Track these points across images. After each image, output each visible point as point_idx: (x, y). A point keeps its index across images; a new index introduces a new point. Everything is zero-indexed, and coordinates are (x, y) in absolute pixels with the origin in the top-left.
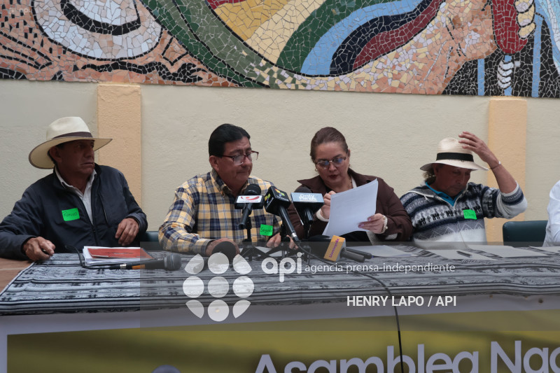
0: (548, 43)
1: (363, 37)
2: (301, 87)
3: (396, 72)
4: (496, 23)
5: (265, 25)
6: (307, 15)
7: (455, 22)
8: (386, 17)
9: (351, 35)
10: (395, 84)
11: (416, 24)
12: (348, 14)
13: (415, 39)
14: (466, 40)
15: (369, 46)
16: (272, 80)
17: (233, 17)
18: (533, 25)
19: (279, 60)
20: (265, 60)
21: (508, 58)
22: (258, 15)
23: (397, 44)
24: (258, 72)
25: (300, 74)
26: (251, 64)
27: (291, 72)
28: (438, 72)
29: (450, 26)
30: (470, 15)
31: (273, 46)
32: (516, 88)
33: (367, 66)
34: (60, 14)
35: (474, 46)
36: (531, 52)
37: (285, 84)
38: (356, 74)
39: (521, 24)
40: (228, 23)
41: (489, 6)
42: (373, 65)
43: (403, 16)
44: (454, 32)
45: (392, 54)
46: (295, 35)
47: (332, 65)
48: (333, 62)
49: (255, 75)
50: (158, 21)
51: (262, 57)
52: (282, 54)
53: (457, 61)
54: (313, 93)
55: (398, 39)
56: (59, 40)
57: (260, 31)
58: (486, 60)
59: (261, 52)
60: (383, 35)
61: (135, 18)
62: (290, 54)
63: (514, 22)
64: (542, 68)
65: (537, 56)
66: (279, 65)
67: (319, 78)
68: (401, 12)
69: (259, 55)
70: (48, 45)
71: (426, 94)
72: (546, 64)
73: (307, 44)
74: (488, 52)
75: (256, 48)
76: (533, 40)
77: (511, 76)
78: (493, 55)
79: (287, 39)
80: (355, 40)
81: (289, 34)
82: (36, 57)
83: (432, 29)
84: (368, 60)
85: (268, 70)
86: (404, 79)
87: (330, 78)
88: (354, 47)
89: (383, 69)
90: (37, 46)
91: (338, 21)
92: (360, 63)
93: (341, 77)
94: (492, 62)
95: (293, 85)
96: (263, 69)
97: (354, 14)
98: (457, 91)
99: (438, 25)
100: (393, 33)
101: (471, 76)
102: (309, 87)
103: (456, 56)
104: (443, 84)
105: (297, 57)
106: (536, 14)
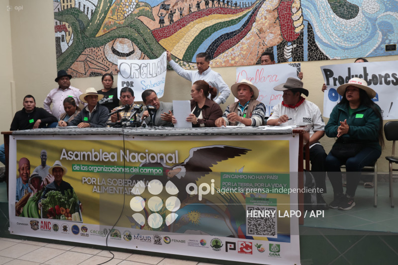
0: (311, 33)
1: (217, 44)
2: (192, 68)
3: (233, 57)
4: (282, 28)
5: (177, 45)
6: (193, 38)
7: (261, 31)
8: (227, 34)
9: (212, 43)
10: (233, 62)
11: (241, 34)
12: (210, 35)
13: (241, 41)
14: (267, 38)
15: (220, 47)
17: (165, 44)
18: (302, 26)
19: (183, 58)
20: (178, 58)
21: (289, 44)
22: (174, 41)
23: (233, 44)
25: (191, 62)
27: (188, 62)
28: (253, 55)
29: (258, 33)
30: (268, 26)
31: (180, 53)
32: (295, 58)
33: (219, 56)
34: (111, 52)
35: (271, 40)
36: (302, 39)
37: (186, 67)
38: (215, 60)
39: (296, 26)
40: (164, 46)
41: (278, 21)
42: (222, 55)
43: (235, 32)
44: (260, 35)
45: (231, 49)
46: (189, 47)
50: (140, 49)
52: (184, 56)
53: (262, 48)
55: (233, 42)
56: (111, 61)
57: (175, 48)
58: (278, 46)
59: (176, 56)
60: (226, 41)
61: (133, 50)
62: (187, 55)
63: (291, 26)
64: (309, 46)
65: (306, 40)
66: (183, 60)
68: (234, 30)
70: (108, 63)
71: (248, 65)
72: (311, 44)
73: (194, 50)
74: (279, 42)
75: (174, 55)
76: (303, 33)
77: (292, 52)
78: (281, 43)
79: (186, 49)
80: (214, 45)
81: (186, 47)
82: (105, 67)
83: (249, 35)
84: (220, 53)
86: (237, 59)
88: (214, 48)
89: (227, 56)
90: (105, 64)
91: (206, 39)
92: (216, 55)
94: (281, 47)
95: (189, 67)
97: (213, 35)
99: (252, 33)
100: (231, 40)
104: (256, 60)
105: (190, 56)
106: (304, 20)
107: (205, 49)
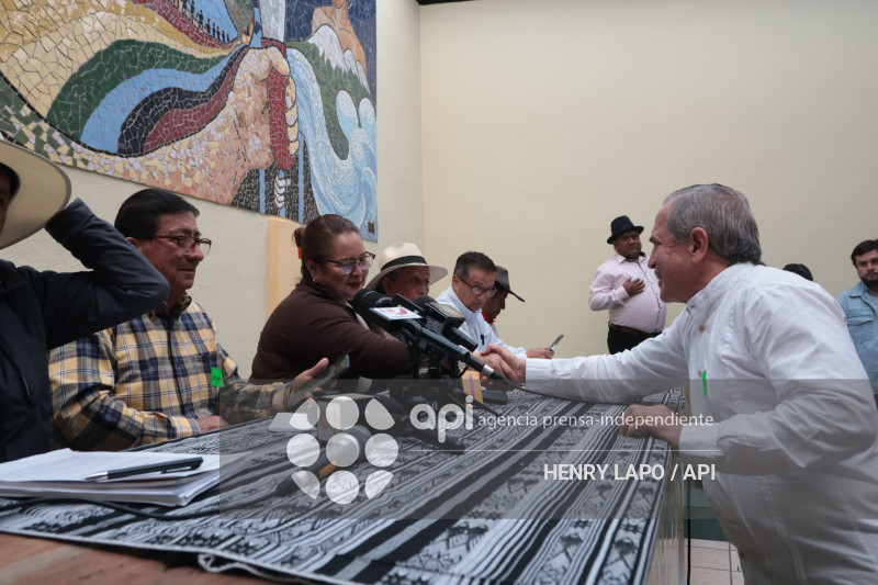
0: (308, 165)
1: (156, 110)
2: (80, 165)
3: (188, 166)
5: (29, 48)
6: (90, 53)
7: (241, 119)
8: (180, 90)
9: (143, 102)
10: (188, 182)
11: (208, 109)
12: (140, 71)
13: (207, 128)
14: (251, 143)
15: (162, 124)
16: (39, 144)
18: (297, 143)
19: (50, 113)
20: (29, 106)
21: (282, 174)
23: (190, 130)
24: (18, 125)
25: (79, 142)
26: (7, 108)
27: (69, 138)
28: (227, 177)
29: (237, 122)
30: (253, 115)
31: (41, 87)
32: (288, 210)
33: (158, 151)
35: (256, 153)
36: (297, 172)
37: (59, 154)
38: (149, 160)
39: (291, 139)
41: (267, 111)
42: (165, 150)
43: (196, 93)
44: (241, 131)
45: (185, 141)
46: (75, 79)
47: (121, 140)
48: (122, 135)
49: (13, 129)
51: (25, 101)
52: (55, 104)
53: (243, 167)
54: (94, 176)
55: (192, 124)
58: (266, 171)
60: (177, 113)
62: (66, 107)
63: (285, 135)
65: (301, 177)
66: (49, 121)
67: (103, 155)
68: (194, 89)
69: (20, 96)
71: (217, 203)
72: (307, 188)
73: (89, 97)
74: (267, 163)
75: (15, 83)
76: (298, 159)
77: (284, 194)
78: (271, 167)
79: (63, 83)
80: (146, 110)
81: (65, 75)
83: (221, 120)
84: (161, 142)
85: (33, 125)
86: (198, 177)
87: (118, 158)
88: (146, 119)
89: (176, 159)
91: (129, 77)
92: (152, 145)
93: (131, 160)
94: (271, 174)
95: (70, 158)
96: (26, 121)
97: (146, 73)
98: (243, 203)
99: (227, 118)
100: (186, 115)
101: (255, 187)
102: (90, 167)
103: (241, 162)
104: (232, 192)
105: (76, 115)
106: (299, 131)
107: (123, 110)
